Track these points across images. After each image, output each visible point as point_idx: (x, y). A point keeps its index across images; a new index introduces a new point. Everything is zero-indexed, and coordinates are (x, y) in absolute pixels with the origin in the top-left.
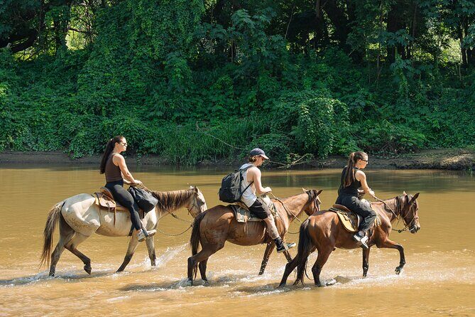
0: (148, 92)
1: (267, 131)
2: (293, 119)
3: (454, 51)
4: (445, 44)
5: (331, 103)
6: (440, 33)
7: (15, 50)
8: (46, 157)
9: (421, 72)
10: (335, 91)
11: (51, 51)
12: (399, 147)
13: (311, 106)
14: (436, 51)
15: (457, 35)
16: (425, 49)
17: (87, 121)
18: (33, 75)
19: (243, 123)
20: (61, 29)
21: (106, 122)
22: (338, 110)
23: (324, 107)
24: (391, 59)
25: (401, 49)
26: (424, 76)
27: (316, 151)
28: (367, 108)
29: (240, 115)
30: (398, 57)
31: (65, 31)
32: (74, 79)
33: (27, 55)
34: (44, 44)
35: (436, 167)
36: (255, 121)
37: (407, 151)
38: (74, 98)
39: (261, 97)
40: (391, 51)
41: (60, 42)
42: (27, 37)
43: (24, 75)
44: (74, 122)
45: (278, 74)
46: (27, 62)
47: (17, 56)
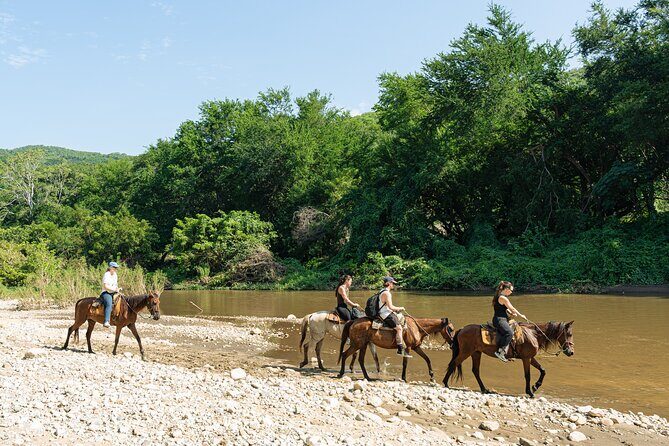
7: (620, 215)
8: (656, 289)
11: (645, 214)
18: (636, 232)
20: (650, 200)
31: (653, 199)
33: (628, 218)
34: (640, 210)
41: (651, 208)
42: (628, 206)
43: (630, 232)
46: (629, 224)
47: (622, 220)
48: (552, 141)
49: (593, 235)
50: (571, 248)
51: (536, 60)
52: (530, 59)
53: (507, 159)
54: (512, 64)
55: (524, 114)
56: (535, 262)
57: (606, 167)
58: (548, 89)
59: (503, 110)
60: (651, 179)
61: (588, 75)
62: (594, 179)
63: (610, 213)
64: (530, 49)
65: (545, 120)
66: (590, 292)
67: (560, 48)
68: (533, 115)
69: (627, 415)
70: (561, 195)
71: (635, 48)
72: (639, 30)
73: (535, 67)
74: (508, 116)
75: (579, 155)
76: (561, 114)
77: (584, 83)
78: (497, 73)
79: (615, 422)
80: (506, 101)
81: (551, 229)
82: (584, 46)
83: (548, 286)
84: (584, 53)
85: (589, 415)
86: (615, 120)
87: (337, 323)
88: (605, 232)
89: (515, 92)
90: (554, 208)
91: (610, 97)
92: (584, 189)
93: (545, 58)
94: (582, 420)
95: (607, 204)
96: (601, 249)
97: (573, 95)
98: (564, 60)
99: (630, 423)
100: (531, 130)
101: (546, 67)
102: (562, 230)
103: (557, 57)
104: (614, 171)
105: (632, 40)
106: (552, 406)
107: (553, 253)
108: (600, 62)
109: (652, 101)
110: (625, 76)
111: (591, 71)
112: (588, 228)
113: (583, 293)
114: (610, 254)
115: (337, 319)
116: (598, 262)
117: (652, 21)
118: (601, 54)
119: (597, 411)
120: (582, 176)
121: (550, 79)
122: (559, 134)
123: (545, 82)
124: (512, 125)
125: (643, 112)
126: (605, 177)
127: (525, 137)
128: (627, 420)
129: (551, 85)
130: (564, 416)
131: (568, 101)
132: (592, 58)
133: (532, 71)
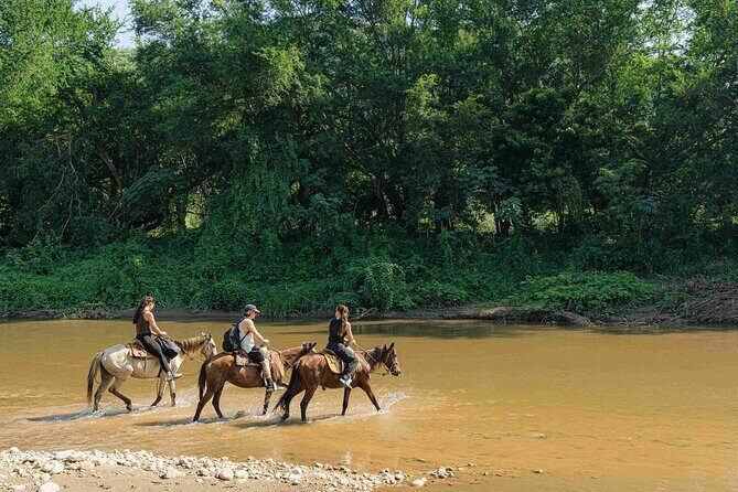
0: (249, 259)
1: (341, 290)
2: (361, 280)
3: (489, 223)
4: (482, 217)
5: (390, 266)
6: (478, 209)
7: (148, 229)
8: (172, 313)
9: (462, 241)
10: (394, 257)
11: (175, 230)
12: (445, 301)
13: (375, 269)
14: (474, 224)
15: (491, 210)
16: (466, 222)
17: (202, 284)
18: (162, 249)
19: (322, 284)
20: (182, 212)
21: (217, 284)
22: (396, 272)
23: (385, 271)
24: (438, 231)
25: (446, 223)
26: (465, 245)
27: (380, 306)
28: (420, 270)
29: (320, 277)
30: (443, 229)
31: (185, 213)
32: (192, 251)
33: (156, 233)
34: (169, 224)
35: (476, 317)
36: (331, 282)
37: (452, 305)
38: (192, 266)
39: (336, 263)
40: (437, 223)
41: (181, 223)
42: (155, 218)
43: (154, 248)
44: (193, 284)
45: (348, 244)
46: (157, 239)
47: (149, 233)
48: (84, 130)
49: (114, 250)
50: (85, 264)
51: (80, 25)
52: (73, 21)
53: (23, 146)
54: (48, 23)
55: (54, 91)
56: (41, 281)
57: (142, 172)
58: (90, 65)
59: (27, 81)
60: (187, 190)
61: (139, 59)
62: (127, 185)
63: (137, 224)
64: (75, 9)
65: (79, 103)
66: (101, 317)
67: (112, 18)
68: (65, 94)
69: (112, 455)
70: (85, 199)
71: (194, 39)
72: (201, 20)
73: (78, 33)
74: (32, 88)
75: (113, 153)
76: (100, 99)
77: (133, 67)
78: (26, 28)
79: (97, 464)
80: (32, 69)
81: (65, 241)
82: (139, 22)
83: (51, 311)
84: (138, 30)
85: (69, 461)
86: (160, 118)
87: (144, 359)
88: (128, 246)
89: (47, 61)
90: (74, 214)
91: (158, 90)
92: (113, 194)
93: (92, 26)
94: (59, 467)
95: (135, 214)
96: (121, 266)
97: (118, 77)
98: (114, 33)
99: (113, 463)
100: (59, 112)
101: (91, 37)
102: (78, 241)
103: (106, 29)
104: (150, 176)
105: (191, 30)
106: (24, 456)
107: (64, 270)
108: (154, 45)
109: (201, 103)
110: (179, 69)
111: (143, 55)
112: (110, 241)
113: (92, 318)
114: (130, 273)
115: (144, 354)
116: (116, 283)
117: (215, 13)
118: (156, 37)
119: (76, 455)
120: (113, 178)
121: (94, 53)
122: (94, 124)
123: (86, 55)
124: (36, 102)
125: (189, 114)
126: (139, 184)
127: (52, 120)
128: (107, 460)
129: (94, 61)
130: (37, 467)
131: (110, 86)
132: (147, 38)
133: (73, 38)
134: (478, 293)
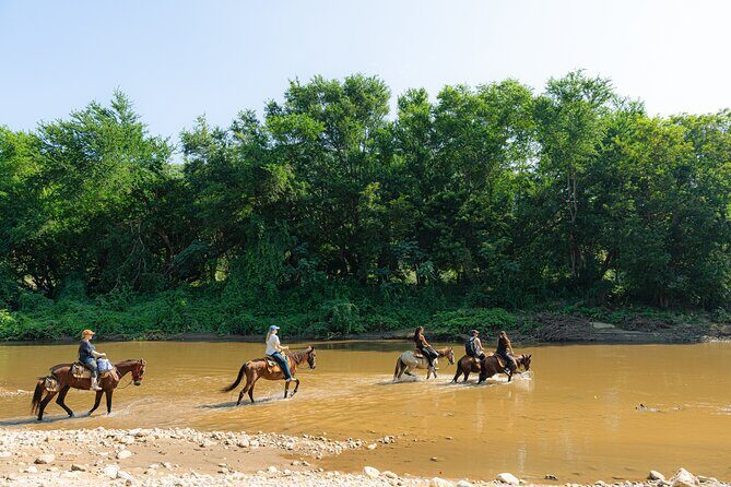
0: (257, 302)
1: (317, 321)
2: (331, 315)
3: (413, 277)
4: (408, 274)
5: (350, 305)
6: (405, 268)
7: (190, 281)
9: (396, 289)
10: (351, 300)
11: (208, 282)
12: (385, 328)
13: (339, 307)
14: (403, 278)
15: (414, 269)
16: (398, 277)
17: (226, 317)
18: (199, 294)
19: (305, 317)
20: (213, 271)
21: (236, 317)
22: (353, 308)
23: (346, 308)
24: (380, 282)
25: (385, 277)
26: (398, 291)
27: (342, 330)
28: (368, 308)
29: (304, 313)
30: (384, 281)
32: (220, 296)
33: (196, 284)
34: (205, 278)
35: (405, 338)
36: (311, 315)
37: (389, 330)
38: (219, 306)
39: (314, 303)
40: (380, 278)
41: (213, 277)
42: (197, 275)
43: (195, 294)
44: (220, 318)
45: (322, 291)
46: (196, 288)
47: (191, 285)
48: (148, 217)
49: (168, 295)
50: (149, 304)
51: (147, 149)
52: (142, 146)
53: (108, 227)
54: (126, 147)
55: (129, 191)
56: (119, 316)
57: (188, 243)
58: (153, 174)
59: (112, 184)
60: (217, 256)
61: (186, 171)
62: (177, 252)
63: (183, 278)
64: (144, 138)
65: (146, 199)
66: (159, 339)
67: (169, 144)
68: (135, 193)
69: (166, 432)
70: (149, 261)
71: (222, 159)
72: (227, 146)
73: (146, 154)
74: (115, 189)
75: (168, 232)
76: (160, 196)
77: (182, 176)
78: (111, 150)
79: (157, 437)
80: (115, 177)
81: (135, 289)
82: (186, 147)
83: (125, 336)
84: (186, 152)
85: (139, 436)
86: (200, 209)
88: (178, 292)
89: (125, 172)
90: (142, 271)
91: (198, 191)
92: (167, 258)
93: (155, 149)
94: (131, 440)
95: (182, 272)
96: (172, 306)
97: (172, 182)
98: (169, 154)
99: (167, 437)
100: (133, 205)
101: (155, 156)
102: (143, 289)
103: (165, 151)
104: (193, 247)
105: (221, 152)
106: (107, 433)
107: (134, 308)
108: (196, 162)
109: (227, 200)
110: (212, 178)
111: (188, 168)
112: (165, 289)
113: (153, 340)
114: (178, 311)
116: (169, 317)
117: (237, 142)
118: (198, 157)
119: (143, 432)
120: (168, 249)
121: (156, 167)
122: (155, 213)
123: (151, 168)
124: (117, 198)
125: (220, 206)
126: (185, 252)
127: (127, 210)
128: (165, 435)
129: (156, 172)
130: (116, 440)
131: (166, 188)
132: (191, 158)
133: (142, 157)
134: (405, 322)
